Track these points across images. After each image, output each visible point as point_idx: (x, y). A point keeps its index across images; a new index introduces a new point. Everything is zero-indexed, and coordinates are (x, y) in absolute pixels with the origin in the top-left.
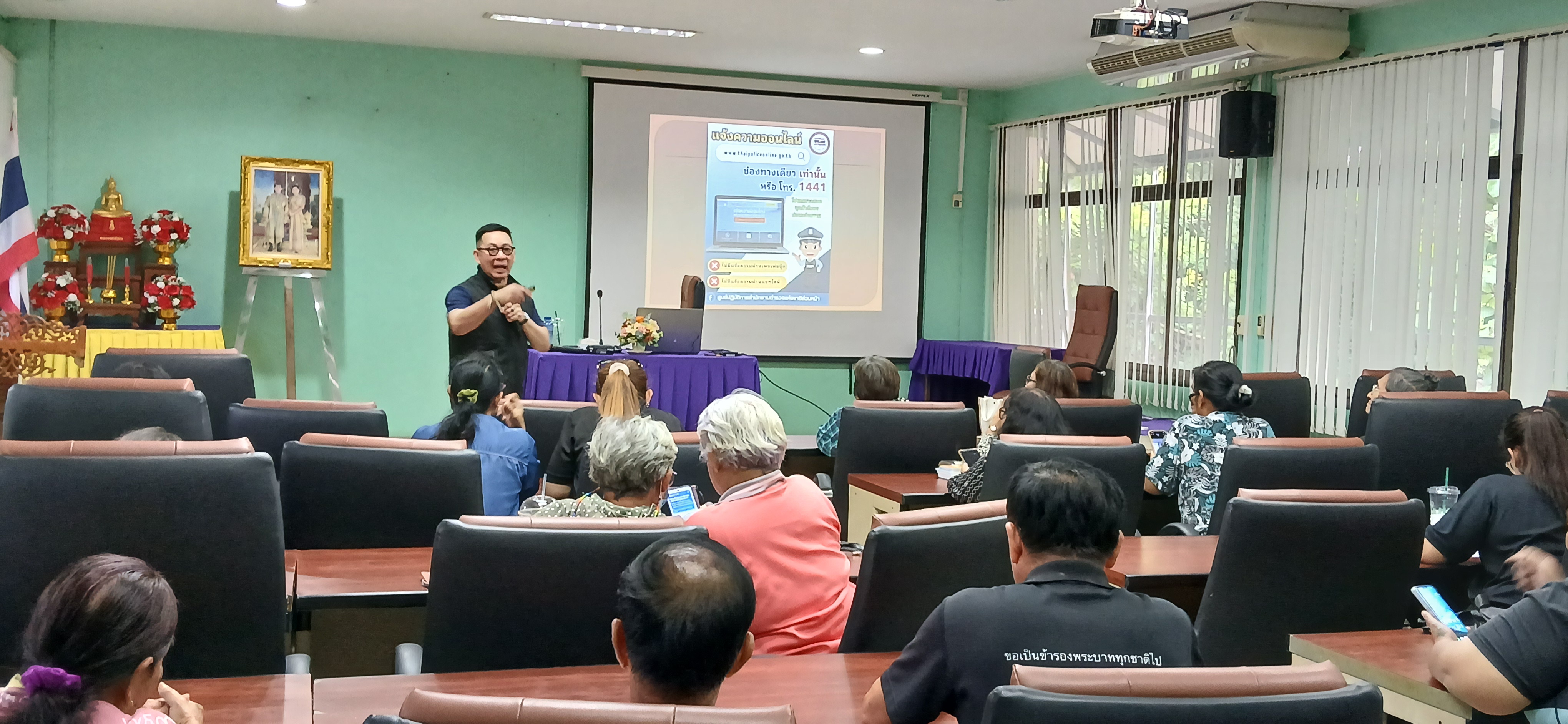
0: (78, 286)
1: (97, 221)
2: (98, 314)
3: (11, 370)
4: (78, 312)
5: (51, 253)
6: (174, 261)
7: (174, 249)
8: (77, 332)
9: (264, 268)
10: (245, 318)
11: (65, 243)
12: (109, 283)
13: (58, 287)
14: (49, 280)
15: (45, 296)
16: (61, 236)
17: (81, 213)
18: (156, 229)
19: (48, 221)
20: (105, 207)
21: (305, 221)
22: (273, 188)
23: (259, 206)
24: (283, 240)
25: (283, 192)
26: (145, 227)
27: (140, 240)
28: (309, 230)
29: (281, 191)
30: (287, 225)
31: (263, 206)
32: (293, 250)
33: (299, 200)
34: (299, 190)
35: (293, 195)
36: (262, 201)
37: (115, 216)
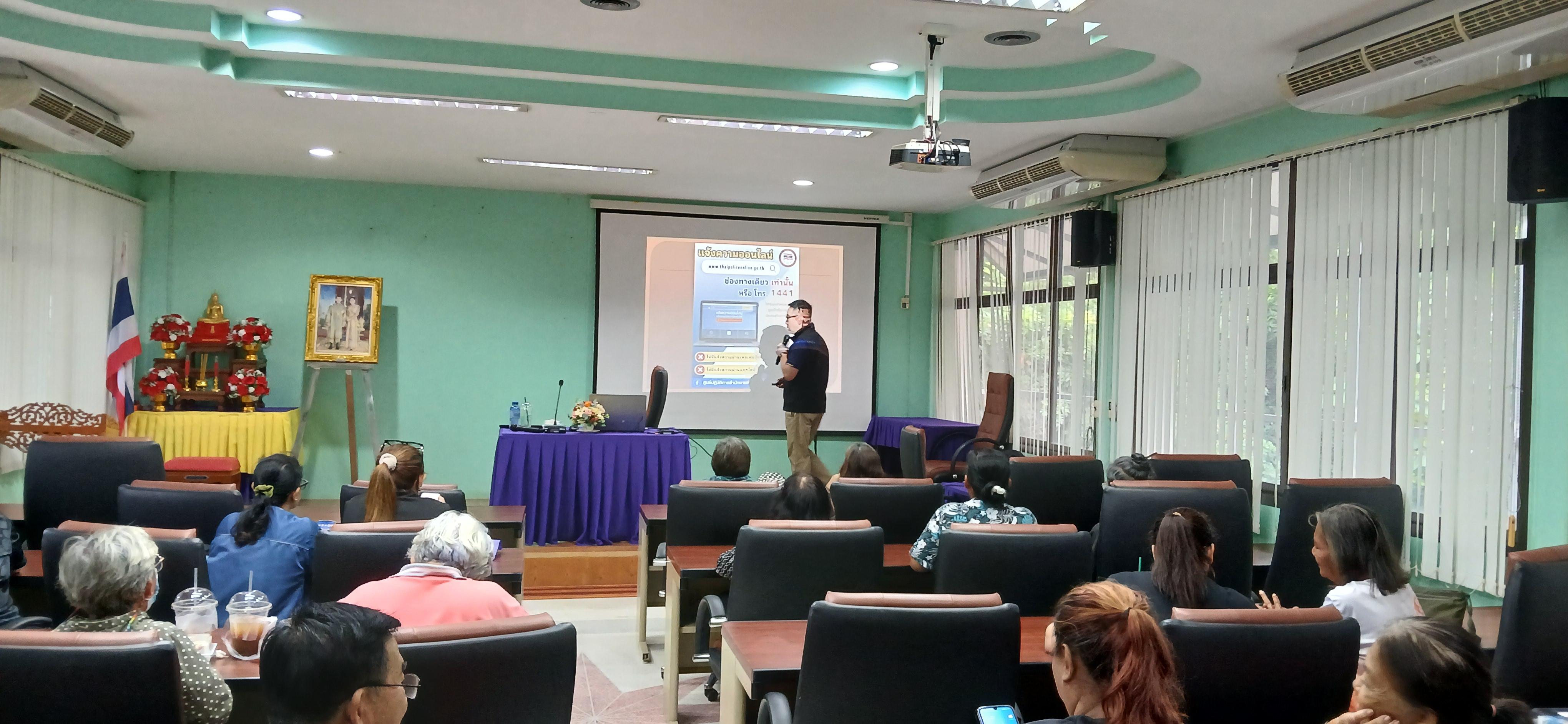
0: (177, 377)
1: (201, 325)
2: (192, 400)
4: (176, 399)
5: (158, 352)
7: (257, 348)
9: (324, 363)
10: (309, 402)
11: (171, 344)
12: (203, 375)
13: (159, 379)
14: (153, 373)
15: (148, 385)
16: (168, 339)
17: (186, 321)
18: (242, 333)
19: (158, 327)
20: (209, 316)
21: (359, 325)
22: (334, 300)
23: (323, 313)
24: (341, 340)
25: (342, 302)
26: (235, 331)
27: (230, 341)
28: (362, 333)
29: (341, 302)
30: (344, 329)
31: (325, 314)
32: (348, 348)
33: (355, 309)
34: (355, 301)
35: (350, 304)
36: (325, 310)
37: (215, 323)
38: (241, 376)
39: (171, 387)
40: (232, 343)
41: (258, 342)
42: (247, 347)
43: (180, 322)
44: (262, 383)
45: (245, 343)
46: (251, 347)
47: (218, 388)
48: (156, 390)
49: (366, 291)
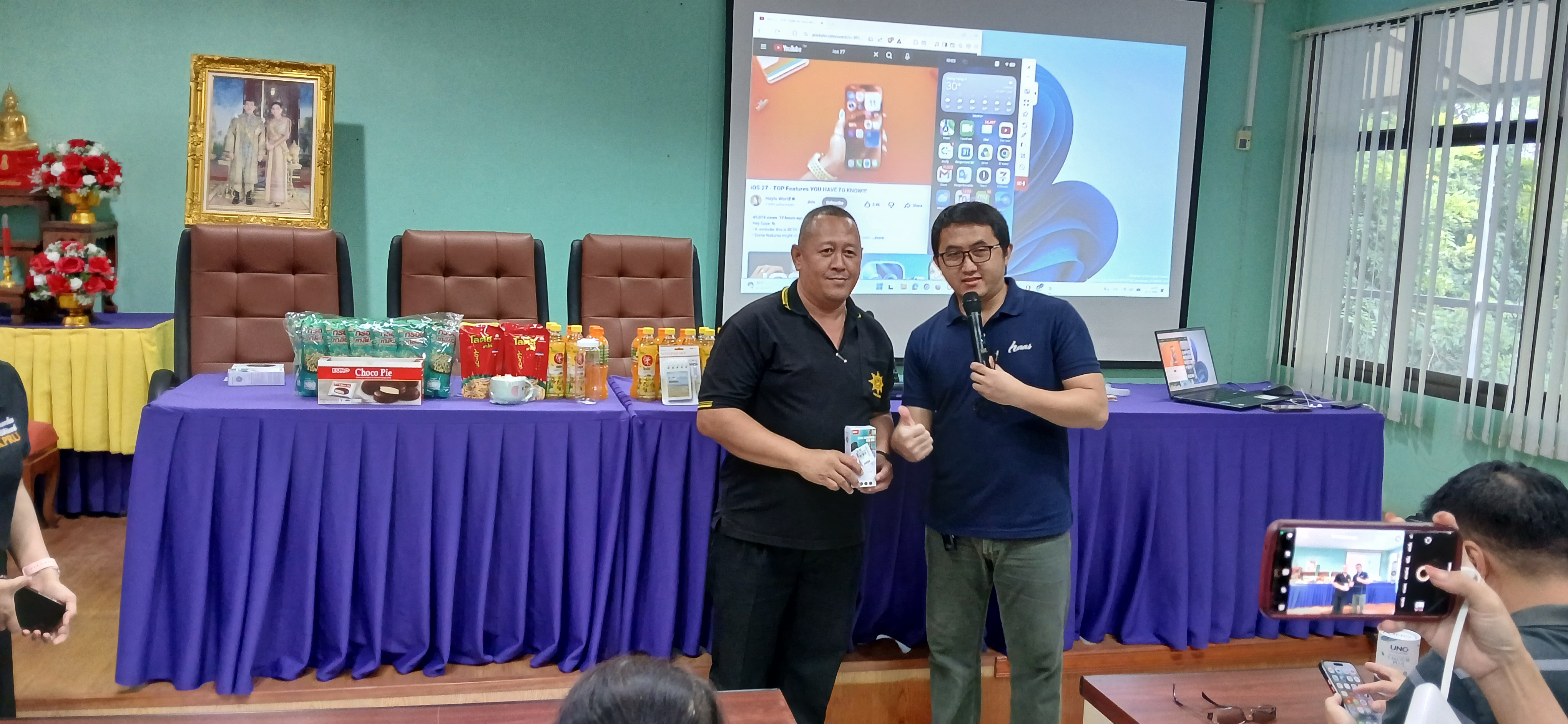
18: (58, 169)
20: (2, 135)
21: (290, 158)
22: (241, 105)
23: (220, 133)
24: (255, 186)
25: (257, 112)
26: (44, 166)
27: (38, 185)
28: (296, 173)
29: (255, 112)
30: (262, 164)
31: (225, 133)
32: (271, 201)
33: (282, 125)
34: (281, 110)
35: (273, 117)
36: (224, 126)
37: (9, 149)
38: (55, 256)
40: (40, 188)
41: (92, 187)
42: (72, 198)
44: (98, 270)
45: (65, 189)
46: (80, 198)
47: (11, 279)
49: (303, 91)
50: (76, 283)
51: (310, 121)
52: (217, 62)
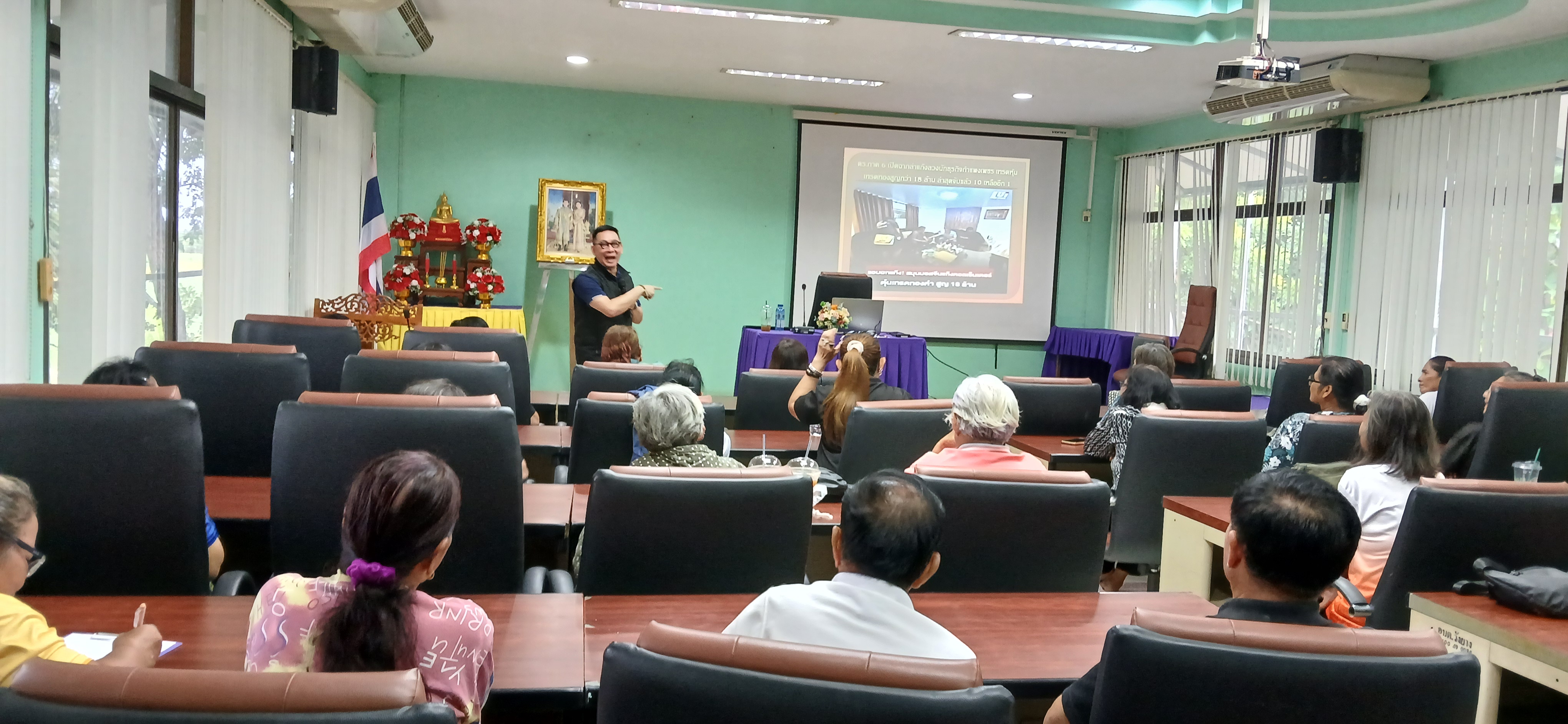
0: (419, 274)
1: (432, 224)
2: (434, 296)
3: (367, 336)
4: (419, 294)
5: (400, 249)
6: (489, 257)
7: (489, 248)
8: (416, 309)
9: (554, 264)
10: (541, 301)
11: (410, 242)
12: (442, 273)
13: (404, 275)
14: (398, 269)
15: (395, 281)
16: (406, 236)
17: (423, 220)
18: (476, 233)
19: (399, 225)
20: (440, 216)
21: (585, 228)
22: (562, 203)
23: (552, 216)
24: (568, 242)
25: (569, 206)
26: (468, 232)
27: (464, 241)
28: (587, 235)
30: (572, 231)
31: (554, 217)
32: (576, 250)
33: (581, 212)
34: (580, 205)
35: (576, 208)
36: (554, 213)
37: (446, 223)
38: (479, 275)
39: (415, 283)
40: (465, 242)
41: (490, 242)
42: (479, 247)
43: (417, 221)
44: (499, 282)
45: (478, 243)
46: (483, 247)
47: (456, 285)
48: (400, 286)
49: (590, 195)
50: (490, 287)
51: (594, 211)
52: (551, 182)
